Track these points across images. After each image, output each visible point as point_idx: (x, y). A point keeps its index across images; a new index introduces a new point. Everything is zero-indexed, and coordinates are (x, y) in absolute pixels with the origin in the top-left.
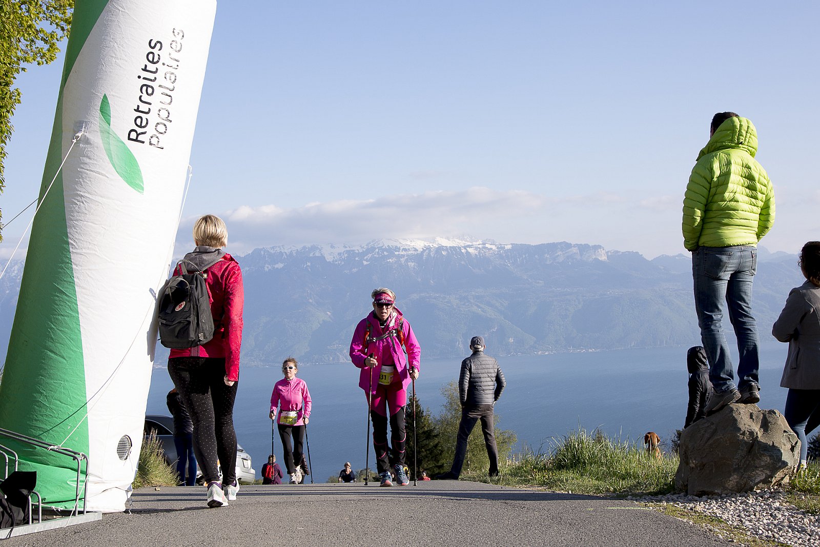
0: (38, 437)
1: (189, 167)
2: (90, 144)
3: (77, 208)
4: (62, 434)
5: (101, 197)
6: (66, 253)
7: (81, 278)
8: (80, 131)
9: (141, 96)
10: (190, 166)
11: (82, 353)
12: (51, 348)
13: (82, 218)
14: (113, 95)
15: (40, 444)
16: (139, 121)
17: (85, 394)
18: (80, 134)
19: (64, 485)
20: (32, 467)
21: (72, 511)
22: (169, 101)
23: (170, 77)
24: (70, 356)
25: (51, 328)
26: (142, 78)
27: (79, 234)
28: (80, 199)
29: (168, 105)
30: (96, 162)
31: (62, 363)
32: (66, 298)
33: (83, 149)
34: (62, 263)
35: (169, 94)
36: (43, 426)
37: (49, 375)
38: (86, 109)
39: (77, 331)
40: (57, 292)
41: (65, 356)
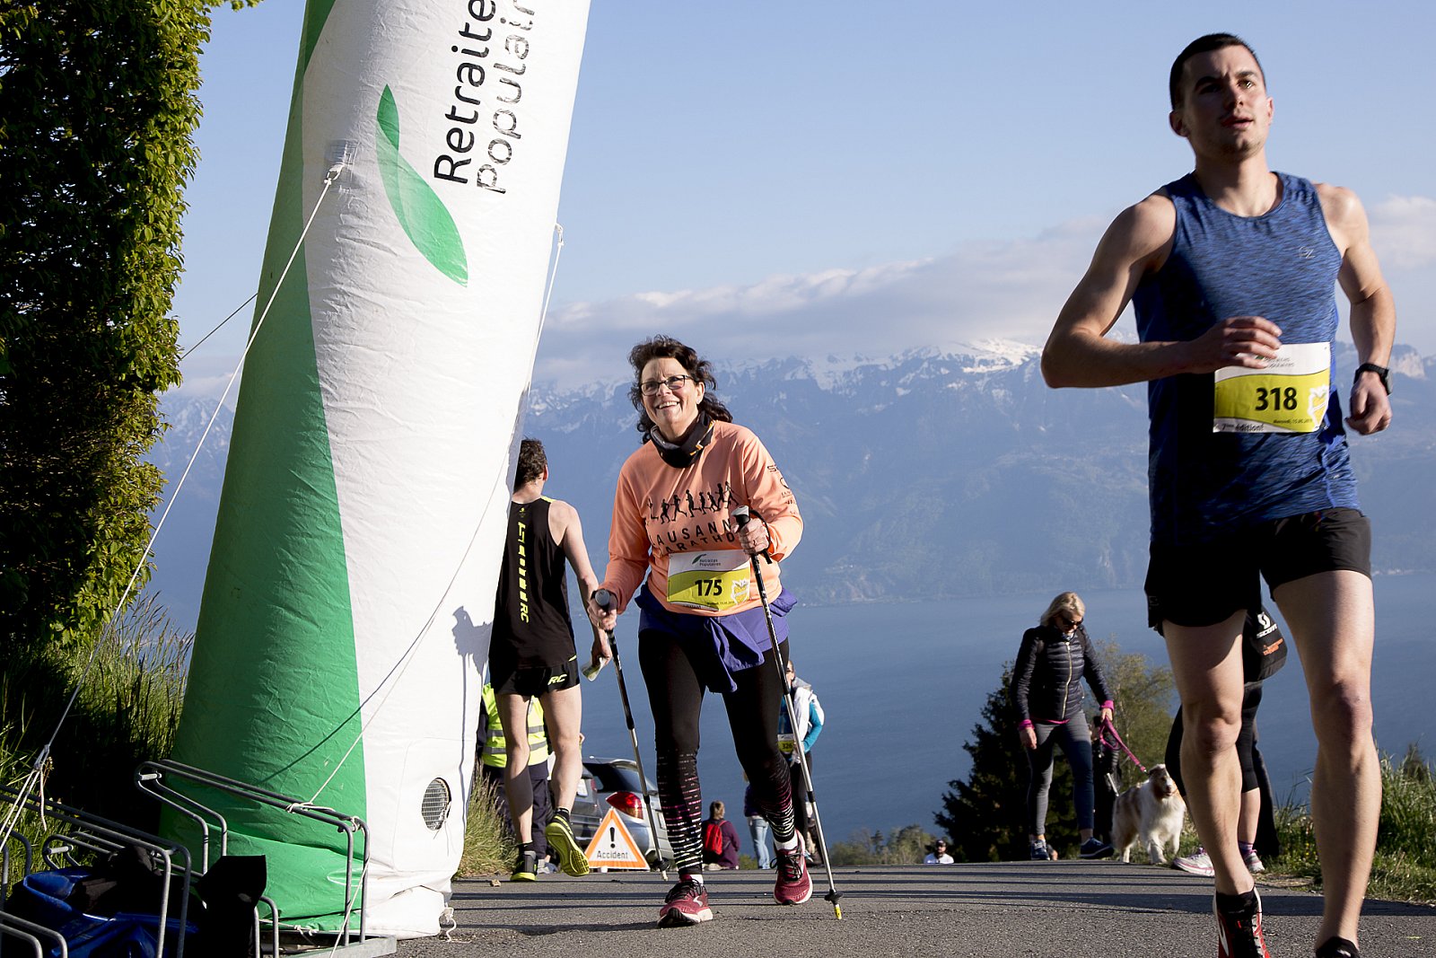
0: (264, 783)
1: (556, 227)
2: (359, 187)
3: (335, 318)
4: (312, 776)
5: (383, 293)
6: (313, 409)
7: (346, 459)
8: (337, 161)
9: (459, 88)
10: (558, 225)
11: (349, 613)
12: (287, 602)
13: (347, 339)
14: (403, 88)
15: (269, 798)
16: (455, 137)
17: (358, 694)
18: (338, 169)
19: (317, 883)
20: (253, 846)
21: (337, 936)
22: (516, 96)
23: (516, 46)
24: (327, 618)
25: (288, 562)
26: (460, 50)
27: (341, 370)
28: (342, 300)
29: (514, 104)
30: (371, 225)
31: (311, 633)
32: (317, 500)
33: (346, 198)
34: (308, 429)
35: (514, 81)
36: (275, 761)
37: (284, 657)
38: (349, 117)
39: (338, 567)
40: (298, 489)
41: (316, 619)
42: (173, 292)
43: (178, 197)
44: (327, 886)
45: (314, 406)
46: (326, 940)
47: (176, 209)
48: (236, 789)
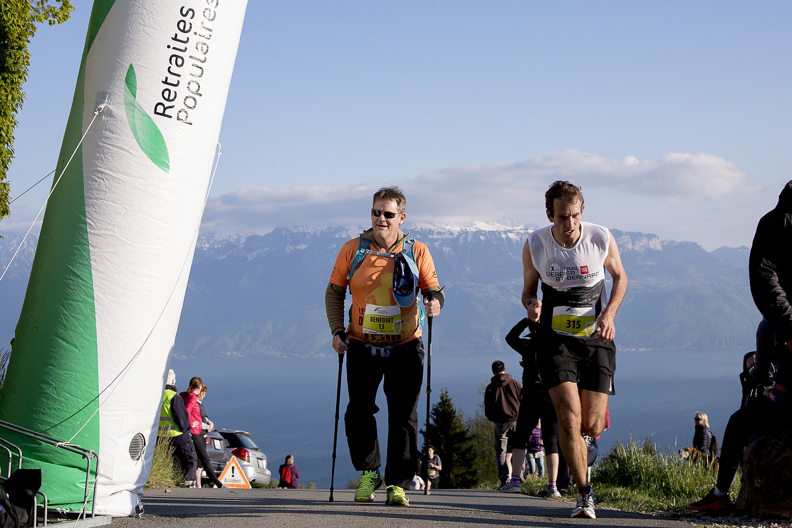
0: (45, 432)
1: (218, 144)
2: (114, 117)
3: (96, 186)
4: (71, 429)
5: (123, 174)
6: (83, 234)
7: (98, 261)
8: (102, 102)
9: (170, 67)
11: (96, 343)
12: (63, 336)
13: (102, 197)
14: (140, 65)
15: (47, 440)
16: (166, 94)
17: (98, 387)
18: (102, 106)
19: (71, 487)
20: (35, 464)
21: (79, 514)
22: (200, 74)
23: (202, 47)
24: (83, 345)
25: (64, 314)
26: (171, 48)
27: (98, 213)
28: (101, 176)
29: (199, 78)
30: (119, 137)
31: (75, 353)
32: (81, 281)
33: (106, 123)
34: (79, 244)
35: (200, 66)
36: (51, 420)
37: (59, 365)
38: (110, 79)
39: (91, 318)
40: (72, 275)
41: (77, 345)
42: (7, 168)
43: (13, 118)
44: (76, 488)
45: (83, 232)
46: (72, 516)
47: (11, 124)
48: (29, 434)
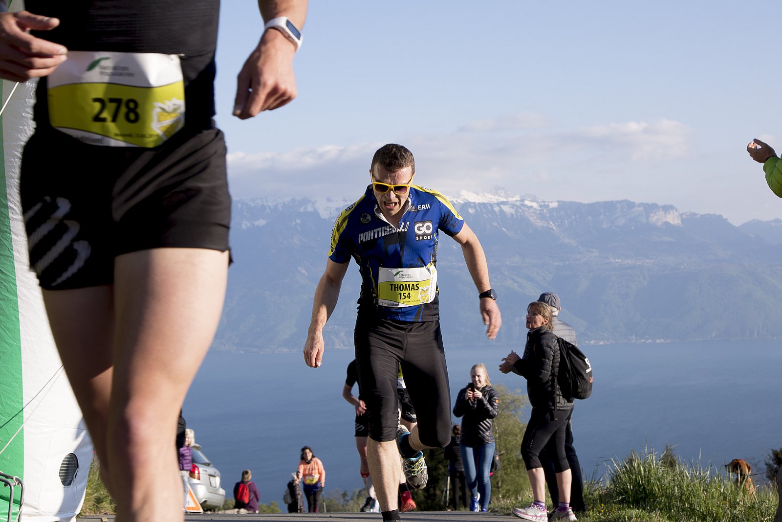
11: (19, 348)
17: (22, 399)
39: (14, 318)
45: (4, 218)
